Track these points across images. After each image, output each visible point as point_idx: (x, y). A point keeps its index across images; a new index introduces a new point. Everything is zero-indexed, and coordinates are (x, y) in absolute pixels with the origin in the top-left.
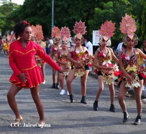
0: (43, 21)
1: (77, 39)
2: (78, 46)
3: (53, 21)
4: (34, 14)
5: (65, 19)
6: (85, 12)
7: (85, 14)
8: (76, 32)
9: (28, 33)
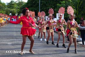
0: (36, 9)
1: (50, 16)
2: (50, 19)
3: (40, 9)
4: (32, 6)
5: (45, 9)
6: (53, 5)
7: (53, 6)
8: (50, 13)
9: (27, 12)
